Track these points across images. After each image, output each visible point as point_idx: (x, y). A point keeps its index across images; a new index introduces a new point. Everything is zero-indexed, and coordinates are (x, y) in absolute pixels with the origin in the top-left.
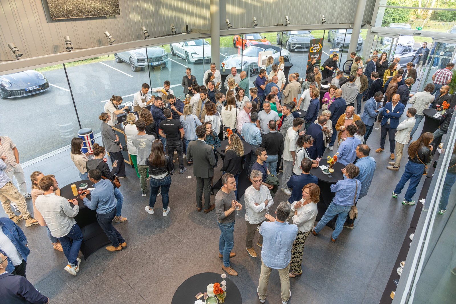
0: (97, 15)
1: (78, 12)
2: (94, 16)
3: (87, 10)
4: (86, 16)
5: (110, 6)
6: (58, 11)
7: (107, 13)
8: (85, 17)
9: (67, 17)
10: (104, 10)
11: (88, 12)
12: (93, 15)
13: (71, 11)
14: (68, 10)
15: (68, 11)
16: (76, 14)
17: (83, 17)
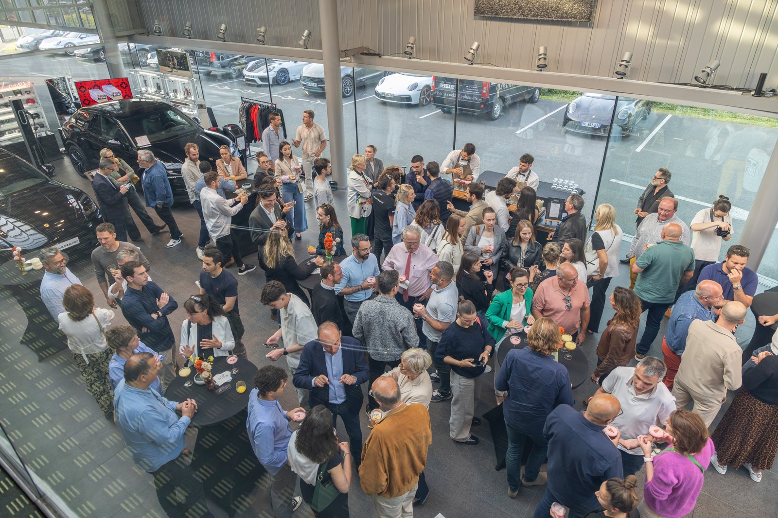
0: (544, 16)
1: (515, 8)
2: (539, 18)
3: (529, 7)
4: (525, 16)
5: (575, 4)
6: (486, 4)
7: (564, 15)
8: (522, 17)
9: (495, 15)
10: (560, 9)
11: (531, 11)
12: (537, 16)
13: (505, 6)
14: (501, 3)
15: (499, 5)
16: (511, 11)
17: (520, 17)
